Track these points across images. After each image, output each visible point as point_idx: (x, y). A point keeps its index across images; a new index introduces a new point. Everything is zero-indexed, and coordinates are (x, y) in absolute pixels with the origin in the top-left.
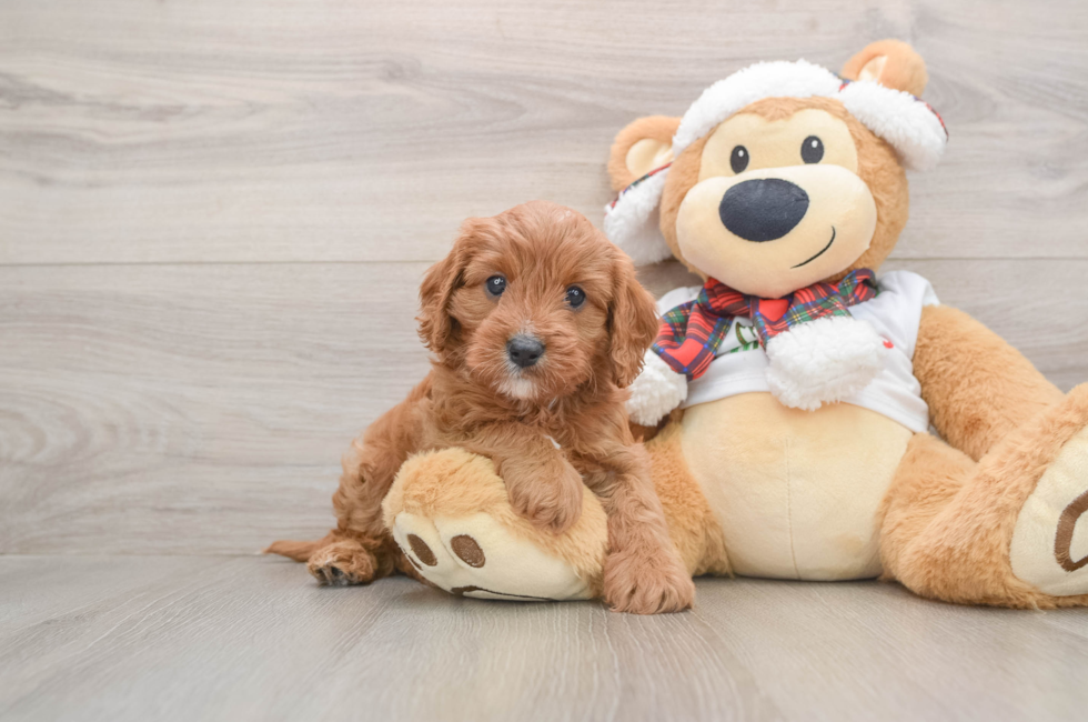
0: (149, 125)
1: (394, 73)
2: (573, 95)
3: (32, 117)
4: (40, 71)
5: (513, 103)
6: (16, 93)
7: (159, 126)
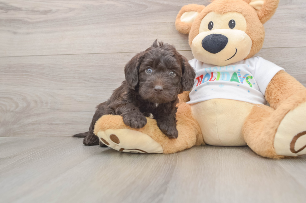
0: (42, 16)
3: (11, 15)
4: (13, 1)
5: (144, 5)
6: (7, 8)
7: (45, 16)
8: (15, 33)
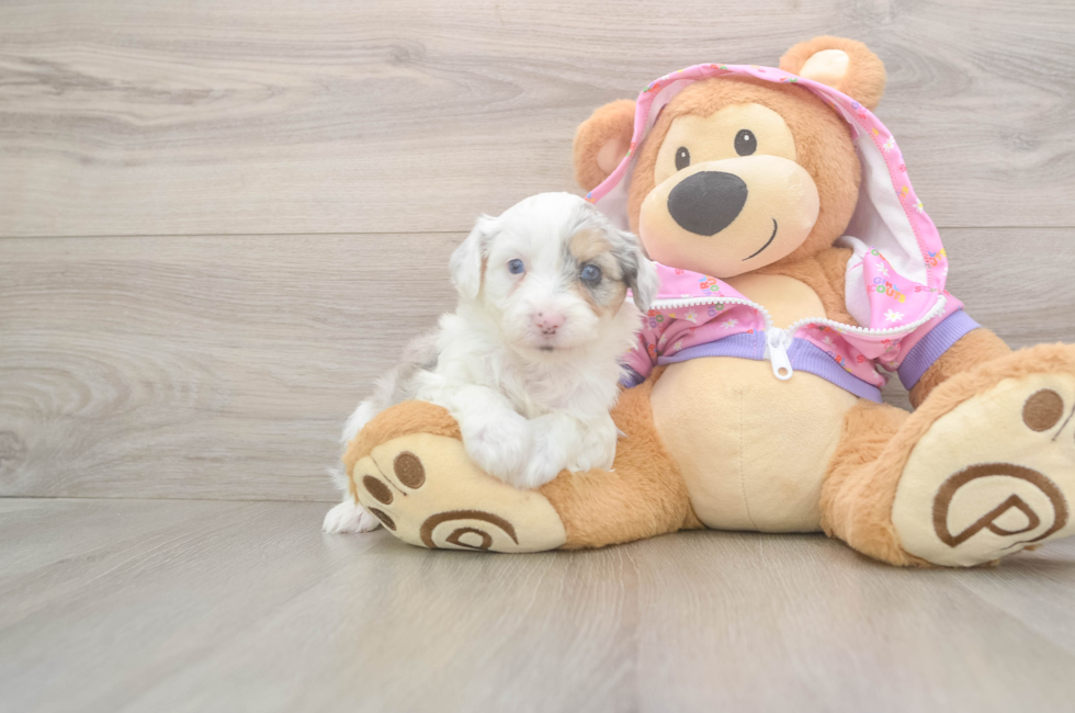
0: (179, 108)
1: (401, 57)
2: (567, 76)
3: (75, 102)
4: (82, 60)
5: (510, 84)
6: (60, 81)
7: (187, 108)
8: (86, 161)
